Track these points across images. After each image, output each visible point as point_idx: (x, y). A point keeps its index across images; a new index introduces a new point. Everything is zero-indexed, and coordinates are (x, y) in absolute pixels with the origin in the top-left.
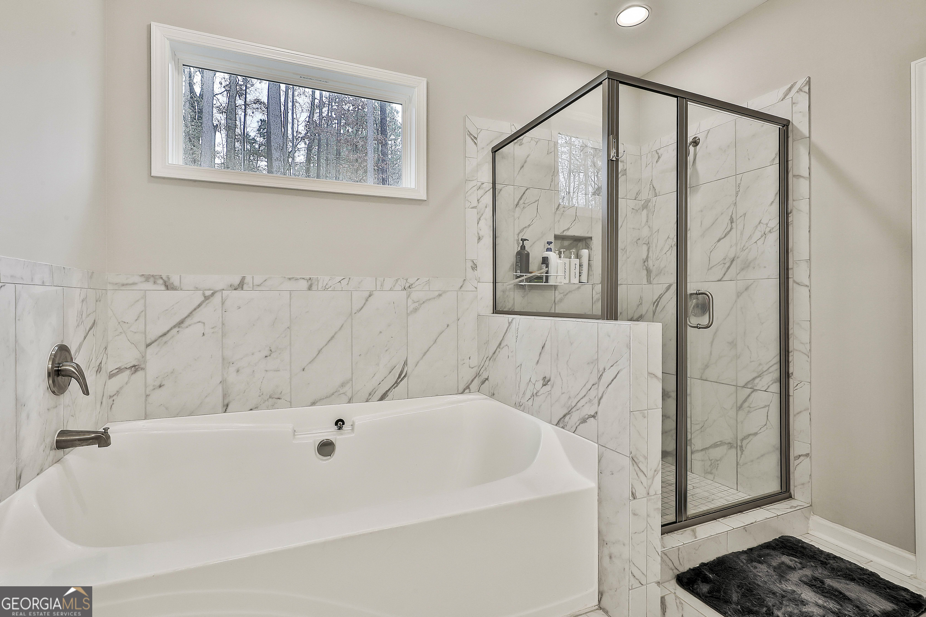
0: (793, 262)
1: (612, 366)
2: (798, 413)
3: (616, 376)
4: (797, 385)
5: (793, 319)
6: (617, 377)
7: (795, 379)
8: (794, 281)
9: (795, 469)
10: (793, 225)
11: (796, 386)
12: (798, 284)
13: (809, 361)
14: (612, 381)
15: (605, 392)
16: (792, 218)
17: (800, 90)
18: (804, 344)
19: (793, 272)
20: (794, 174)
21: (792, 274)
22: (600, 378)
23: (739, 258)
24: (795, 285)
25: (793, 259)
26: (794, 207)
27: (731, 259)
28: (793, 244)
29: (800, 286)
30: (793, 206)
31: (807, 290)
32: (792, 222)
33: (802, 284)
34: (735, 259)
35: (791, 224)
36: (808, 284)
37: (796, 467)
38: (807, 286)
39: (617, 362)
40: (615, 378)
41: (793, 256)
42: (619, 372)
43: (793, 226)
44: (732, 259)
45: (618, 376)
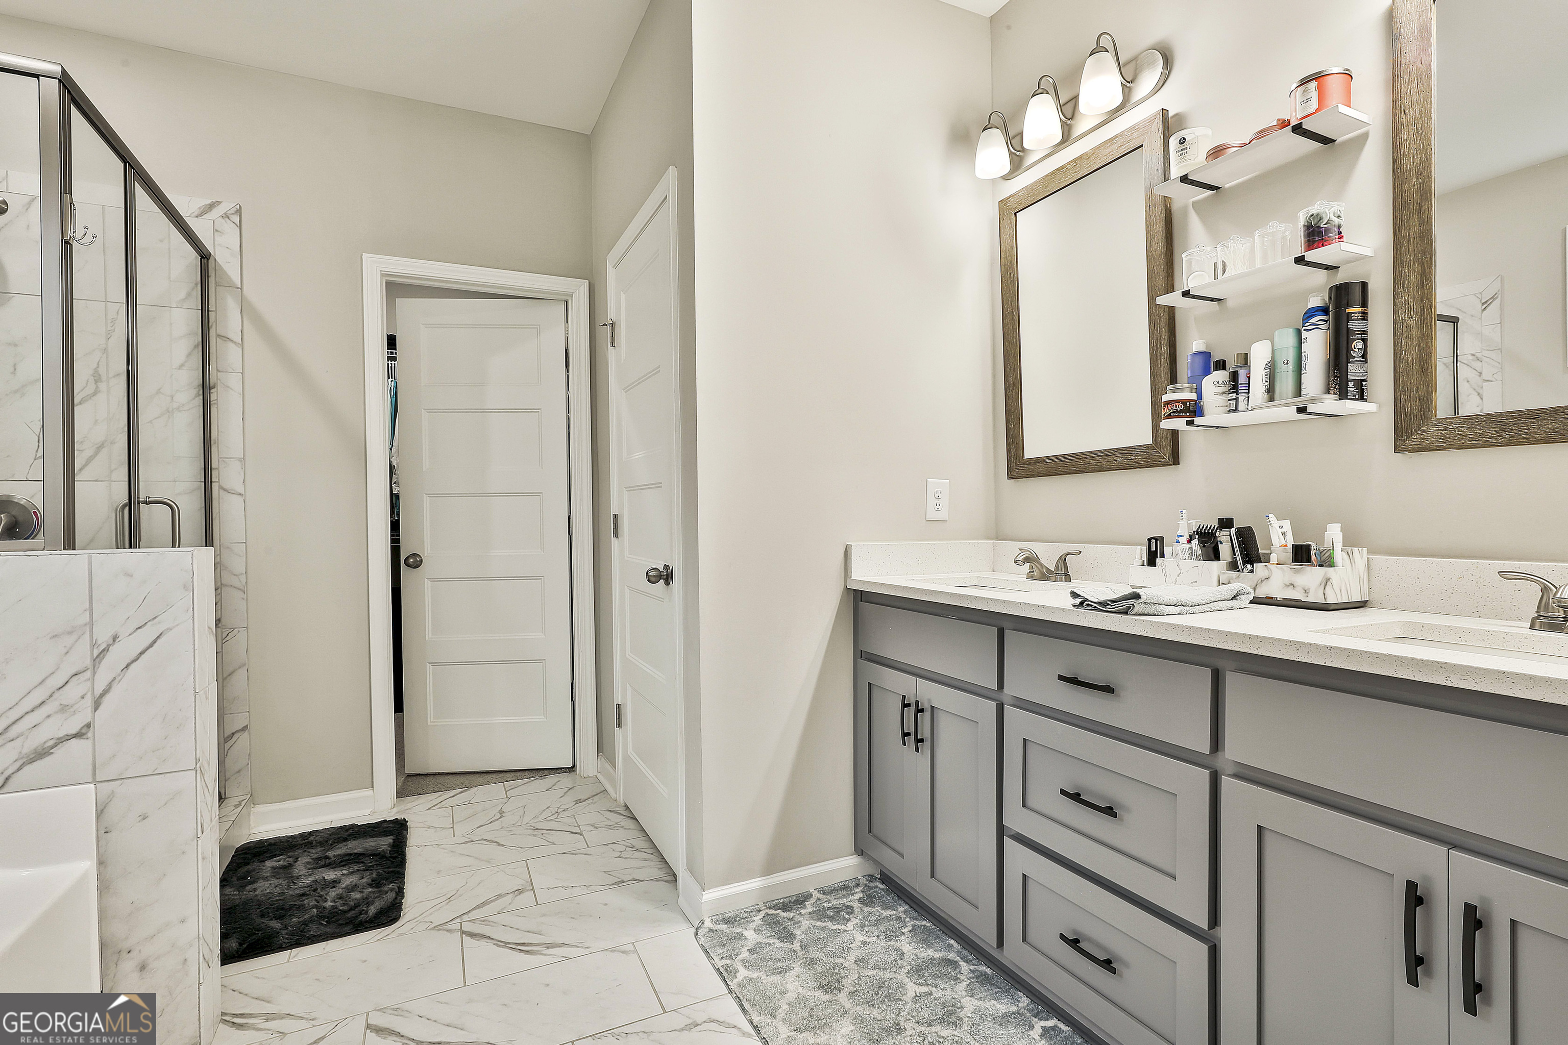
0: (219, 460)
1: (139, 628)
2: (229, 675)
3: (155, 642)
4: (228, 635)
5: (220, 540)
6: (156, 645)
7: (224, 627)
8: (221, 488)
9: (227, 755)
10: (218, 406)
11: (226, 637)
12: (225, 490)
13: (245, 599)
14: (141, 653)
15: (118, 679)
16: (216, 395)
17: (226, 216)
18: (237, 575)
19: (219, 473)
20: (218, 332)
21: (218, 477)
22: (102, 655)
23: (114, 443)
24: (222, 492)
25: (218, 456)
26: (218, 381)
27: (97, 444)
28: (218, 434)
29: (229, 494)
30: (217, 379)
31: (241, 499)
32: (216, 402)
33: (233, 492)
34: (105, 445)
35: (215, 403)
36: (242, 492)
37: (227, 752)
38: (240, 494)
39: (155, 618)
40: (151, 646)
41: (218, 450)
42: (161, 634)
43: (217, 408)
44: (99, 445)
45: (158, 642)
